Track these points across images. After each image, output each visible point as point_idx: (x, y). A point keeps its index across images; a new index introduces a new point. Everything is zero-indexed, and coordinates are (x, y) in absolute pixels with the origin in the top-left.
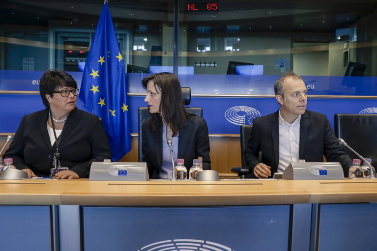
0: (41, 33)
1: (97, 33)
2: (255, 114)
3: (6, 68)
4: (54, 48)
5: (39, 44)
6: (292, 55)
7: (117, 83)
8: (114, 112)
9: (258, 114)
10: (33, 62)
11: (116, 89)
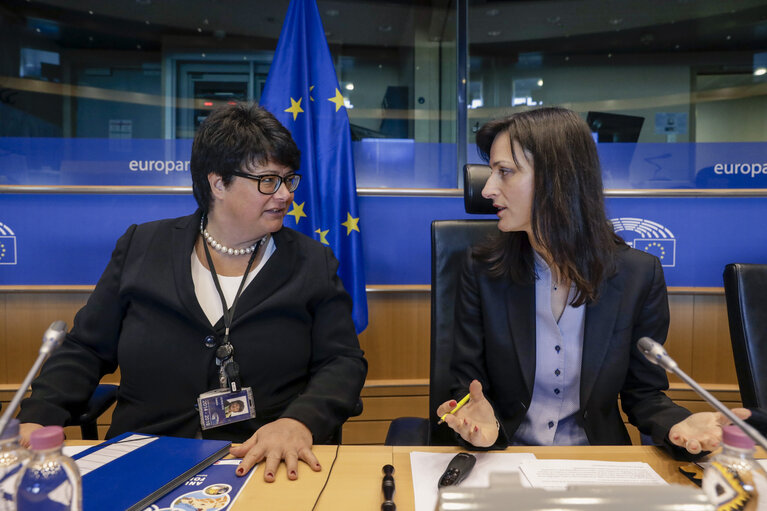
0: (145, 66)
1: (284, 41)
2: (661, 236)
3: (74, 134)
4: (174, 106)
5: (140, 98)
6: (692, 107)
7: (332, 162)
8: (325, 233)
9: (669, 237)
10: (130, 128)
11: (329, 179)
